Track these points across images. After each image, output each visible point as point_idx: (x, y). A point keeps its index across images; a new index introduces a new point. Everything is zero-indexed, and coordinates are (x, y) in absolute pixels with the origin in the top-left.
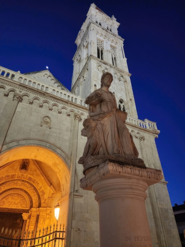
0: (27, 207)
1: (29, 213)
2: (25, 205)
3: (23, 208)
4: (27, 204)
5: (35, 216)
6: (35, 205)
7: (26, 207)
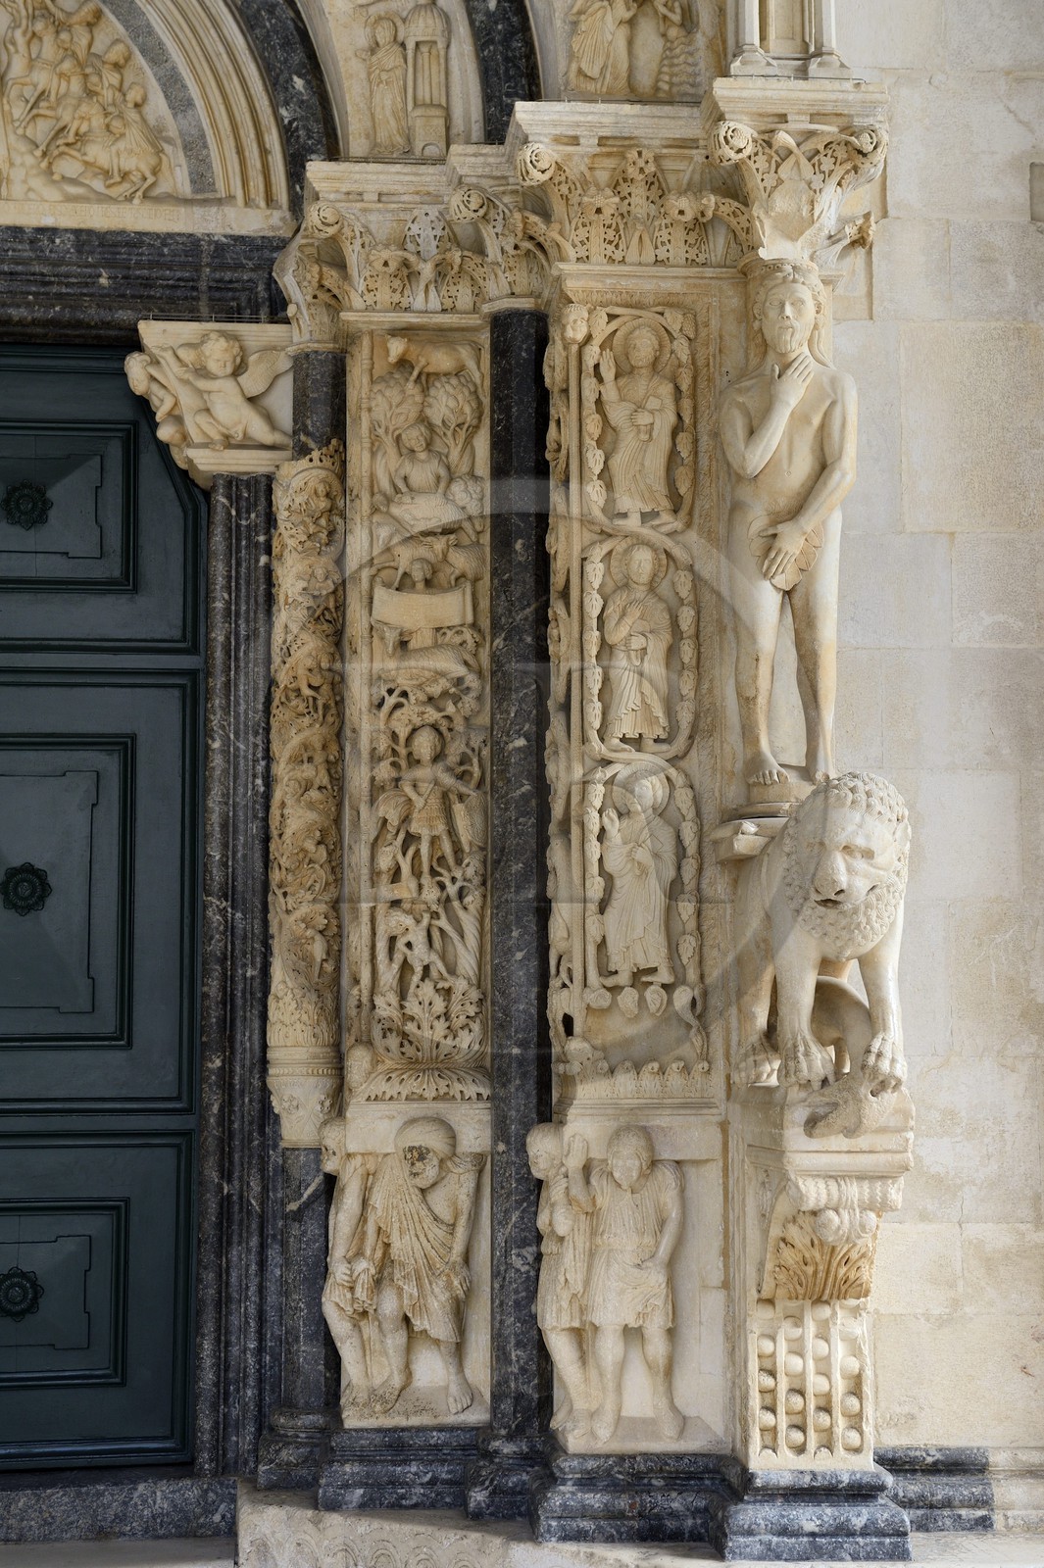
0: (201, 180)
1: (276, 308)
2: (156, 137)
3: (101, 218)
4: (180, 103)
5: (441, 360)
6: (387, 100)
7: (178, 177)
